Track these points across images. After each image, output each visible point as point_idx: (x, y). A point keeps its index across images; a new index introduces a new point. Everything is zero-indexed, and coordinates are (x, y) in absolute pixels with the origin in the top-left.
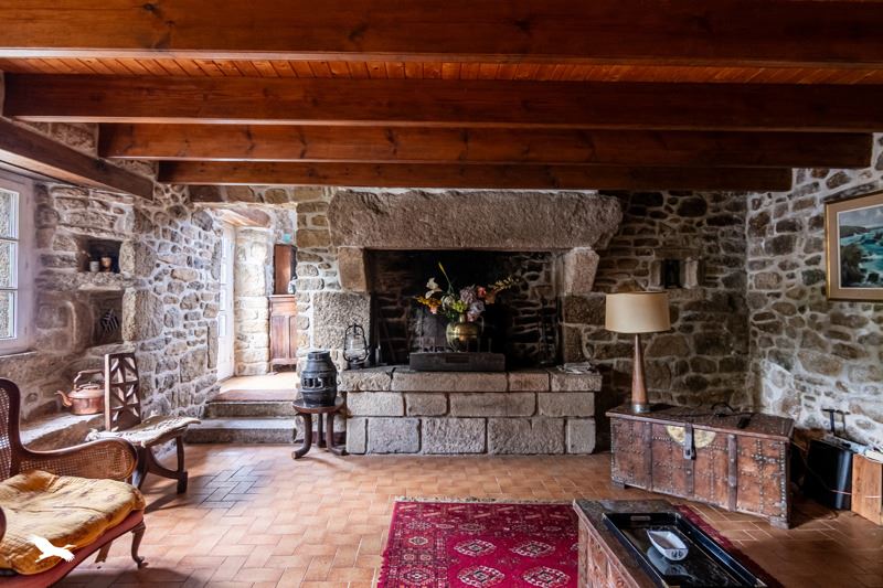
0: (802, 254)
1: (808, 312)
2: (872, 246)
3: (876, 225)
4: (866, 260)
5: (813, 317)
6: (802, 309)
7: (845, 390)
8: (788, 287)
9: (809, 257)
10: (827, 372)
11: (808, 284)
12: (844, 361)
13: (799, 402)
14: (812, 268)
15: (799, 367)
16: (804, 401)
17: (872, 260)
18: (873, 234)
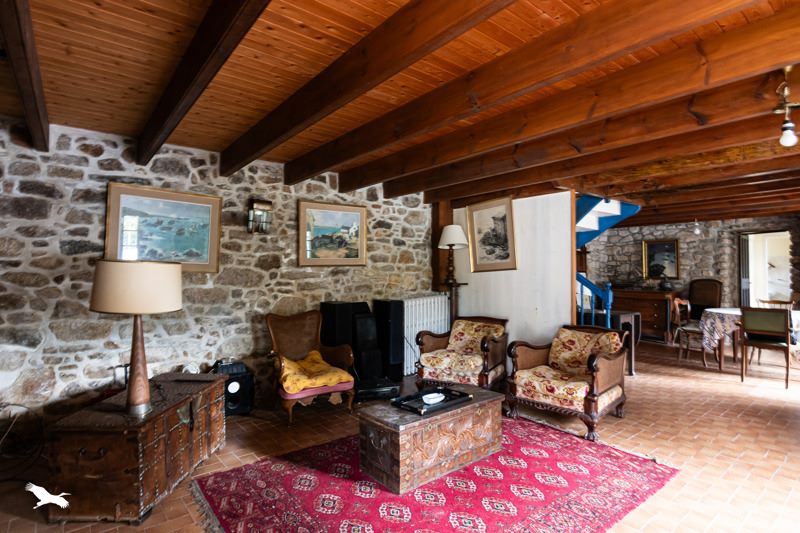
0: (63, 222)
1: (67, 282)
2: (153, 229)
3: (159, 214)
4: (147, 239)
5: (74, 287)
6: (59, 279)
7: (116, 347)
8: (33, 255)
9: (73, 227)
10: (94, 336)
11: (68, 254)
12: (115, 323)
13: (53, 375)
14: (78, 238)
15: (50, 340)
16: (57, 372)
17: (151, 240)
18: (154, 220)
